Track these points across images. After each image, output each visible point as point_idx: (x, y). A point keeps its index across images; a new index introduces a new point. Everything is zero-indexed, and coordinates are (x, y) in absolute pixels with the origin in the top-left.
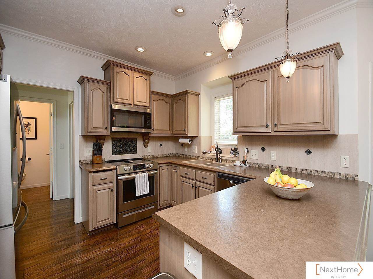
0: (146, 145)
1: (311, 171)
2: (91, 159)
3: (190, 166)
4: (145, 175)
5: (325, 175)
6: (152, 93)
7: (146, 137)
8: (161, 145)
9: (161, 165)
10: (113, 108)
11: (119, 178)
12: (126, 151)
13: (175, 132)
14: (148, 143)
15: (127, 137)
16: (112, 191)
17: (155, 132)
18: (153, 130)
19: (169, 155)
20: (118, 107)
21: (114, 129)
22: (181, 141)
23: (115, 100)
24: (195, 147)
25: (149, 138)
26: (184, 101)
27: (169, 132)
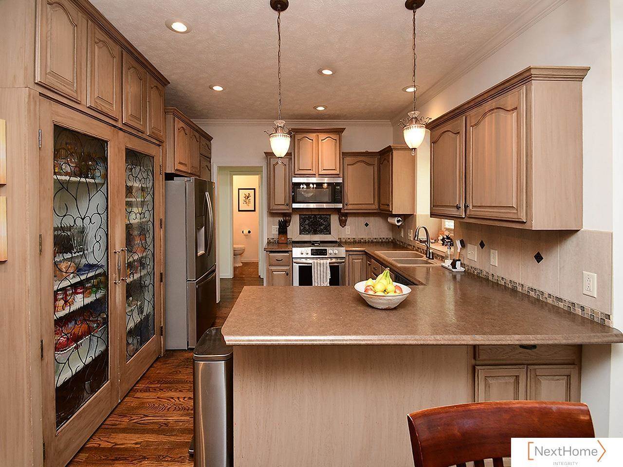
0: (343, 223)
1: (542, 293)
2: (278, 237)
3: (378, 258)
4: (325, 263)
5: (561, 305)
6: (344, 155)
7: (344, 217)
8: (367, 225)
9: (351, 253)
10: (294, 181)
11: (295, 261)
12: (316, 229)
13: (382, 208)
14: (346, 221)
15: (317, 213)
16: (287, 274)
17: (350, 207)
18: (347, 205)
19: (380, 241)
20: (301, 180)
21: (294, 206)
22: (390, 220)
23: (296, 172)
24: (409, 230)
25: (346, 215)
26: (388, 161)
27: (373, 207)
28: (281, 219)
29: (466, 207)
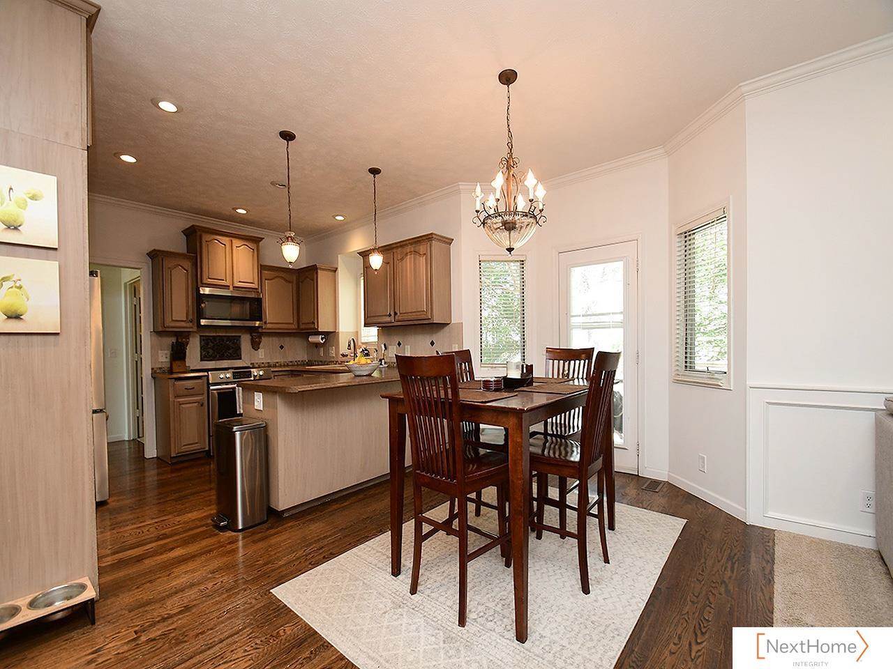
0: (255, 345)
2: (169, 366)
6: (263, 267)
7: (257, 337)
8: (282, 347)
9: (276, 374)
10: (202, 292)
11: (211, 388)
12: (223, 354)
13: (302, 327)
14: (259, 343)
15: (224, 334)
16: (202, 405)
17: (269, 326)
18: (265, 323)
19: (296, 364)
20: (210, 291)
21: (203, 322)
22: (312, 339)
23: (205, 282)
24: (330, 348)
25: (262, 334)
26: (313, 280)
27: (293, 327)
28: (174, 340)
29: (396, 314)
